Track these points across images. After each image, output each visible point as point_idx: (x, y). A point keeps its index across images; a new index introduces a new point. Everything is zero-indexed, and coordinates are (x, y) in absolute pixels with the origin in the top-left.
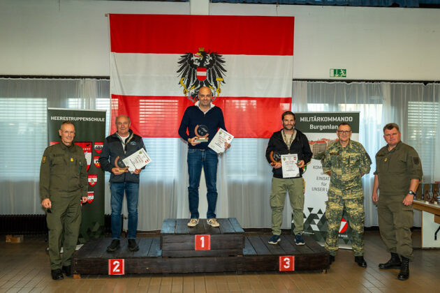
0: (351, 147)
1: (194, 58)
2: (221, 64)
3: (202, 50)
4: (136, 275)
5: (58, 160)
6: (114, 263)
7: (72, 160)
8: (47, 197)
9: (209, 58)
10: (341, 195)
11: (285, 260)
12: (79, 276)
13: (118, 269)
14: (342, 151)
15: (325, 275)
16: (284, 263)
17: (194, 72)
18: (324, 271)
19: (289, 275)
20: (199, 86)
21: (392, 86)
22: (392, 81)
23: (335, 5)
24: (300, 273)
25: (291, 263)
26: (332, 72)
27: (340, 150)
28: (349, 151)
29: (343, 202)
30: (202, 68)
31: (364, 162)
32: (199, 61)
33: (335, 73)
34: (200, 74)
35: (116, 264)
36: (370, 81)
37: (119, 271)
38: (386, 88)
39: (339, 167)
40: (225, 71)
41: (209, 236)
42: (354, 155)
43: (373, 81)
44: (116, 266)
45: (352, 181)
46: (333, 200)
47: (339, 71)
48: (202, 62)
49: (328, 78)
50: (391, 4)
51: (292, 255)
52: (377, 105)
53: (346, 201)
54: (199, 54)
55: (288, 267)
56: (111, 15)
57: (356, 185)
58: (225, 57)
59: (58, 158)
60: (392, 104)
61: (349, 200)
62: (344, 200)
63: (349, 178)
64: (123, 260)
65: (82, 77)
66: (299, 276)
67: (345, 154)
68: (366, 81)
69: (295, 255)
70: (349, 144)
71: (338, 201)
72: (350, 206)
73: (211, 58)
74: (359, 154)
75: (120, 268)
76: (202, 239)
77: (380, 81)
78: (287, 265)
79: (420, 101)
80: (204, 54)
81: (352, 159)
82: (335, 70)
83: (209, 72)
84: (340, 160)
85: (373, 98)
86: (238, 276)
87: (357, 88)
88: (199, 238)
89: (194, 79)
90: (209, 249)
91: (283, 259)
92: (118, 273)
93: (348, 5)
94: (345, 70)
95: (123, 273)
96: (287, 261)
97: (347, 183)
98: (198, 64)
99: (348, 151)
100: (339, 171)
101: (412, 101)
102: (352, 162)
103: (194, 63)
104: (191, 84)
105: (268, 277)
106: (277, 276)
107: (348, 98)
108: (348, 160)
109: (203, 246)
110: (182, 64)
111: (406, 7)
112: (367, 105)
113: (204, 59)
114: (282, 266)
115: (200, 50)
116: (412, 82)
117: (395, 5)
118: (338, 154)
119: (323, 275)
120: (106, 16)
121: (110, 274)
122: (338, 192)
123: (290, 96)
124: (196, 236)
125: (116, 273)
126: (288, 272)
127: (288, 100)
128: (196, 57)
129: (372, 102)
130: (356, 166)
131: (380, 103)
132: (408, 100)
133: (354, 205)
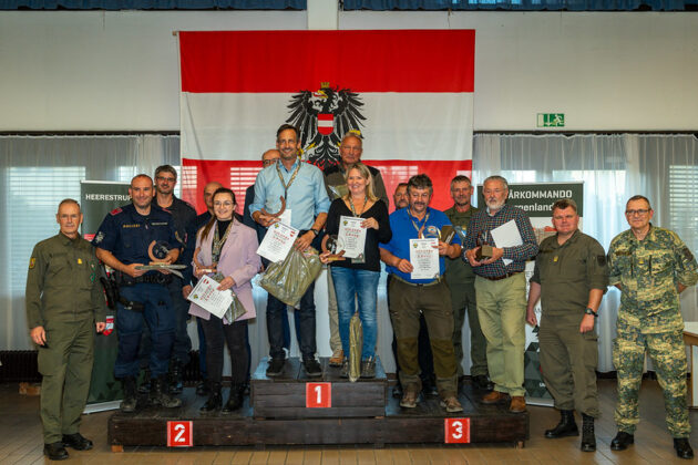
0: (653, 238)
1: (313, 99)
2: (357, 108)
3: (326, 85)
4: (211, 447)
5: (57, 262)
6: (177, 428)
7: (80, 262)
8: (38, 324)
9: (337, 98)
10: (638, 326)
11: (454, 425)
12: (121, 448)
13: (182, 437)
14: (636, 246)
15: (521, 450)
16: (453, 430)
17: (314, 121)
18: (520, 443)
19: (461, 451)
20: (322, 143)
21: (641, 140)
22: (641, 132)
23: (545, 10)
24: (478, 447)
25: (464, 430)
26: (542, 118)
27: (634, 247)
28: (649, 245)
29: (644, 339)
30: (326, 115)
31: (681, 265)
32: (322, 103)
33: (545, 120)
34: (322, 124)
35: (180, 429)
36: (604, 133)
37: (183, 440)
38: (631, 143)
39: (633, 276)
40: (364, 119)
41: (329, 384)
42: (659, 253)
43: (609, 133)
44: (180, 432)
45: (659, 301)
46: (624, 336)
47: (553, 117)
48: (326, 105)
49: (535, 128)
50: (637, 7)
51: (467, 417)
52: (617, 172)
53: (650, 338)
54: (322, 92)
55: (460, 436)
56: (181, 33)
57: (667, 307)
58: (363, 96)
59: (57, 259)
60: (641, 170)
61: (654, 335)
62: (645, 335)
63: (652, 296)
64: (191, 423)
65: (139, 133)
66: (477, 451)
67: (642, 253)
68: (598, 133)
69: (471, 417)
70: (649, 234)
71: (635, 337)
72: (655, 347)
73: (341, 99)
74: (671, 252)
75: (186, 435)
76: (318, 389)
77: (621, 132)
78: (457, 433)
79: (690, 164)
80: (329, 92)
81: (656, 261)
82: (545, 116)
83: (338, 121)
84: (633, 264)
85: (610, 160)
86: (376, 451)
87: (582, 145)
88: (312, 388)
89: (313, 132)
90: (329, 406)
91: (450, 423)
92: (182, 443)
93: (565, 10)
94: (562, 115)
95: (191, 444)
96: (457, 426)
97: (648, 304)
98: (321, 109)
99: (647, 247)
100: (632, 284)
101: (677, 164)
102: (655, 266)
103: (314, 107)
104: (309, 140)
105: (427, 452)
106: (441, 451)
107: (568, 161)
108: (649, 263)
109: (319, 401)
110: (295, 109)
111: (662, 10)
112: (599, 172)
113: (330, 100)
114: (450, 435)
115: (323, 86)
116: (675, 132)
117: (644, 8)
118: (630, 253)
119: (519, 450)
120: (174, 34)
121: (169, 445)
122: (633, 320)
123: (470, 158)
124: (308, 384)
125: (178, 443)
126: (460, 445)
127: (466, 165)
128: (317, 97)
129: (608, 167)
130: (664, 273)
131: (622, 168)
132: (669, 163)
133: (663, 345)
